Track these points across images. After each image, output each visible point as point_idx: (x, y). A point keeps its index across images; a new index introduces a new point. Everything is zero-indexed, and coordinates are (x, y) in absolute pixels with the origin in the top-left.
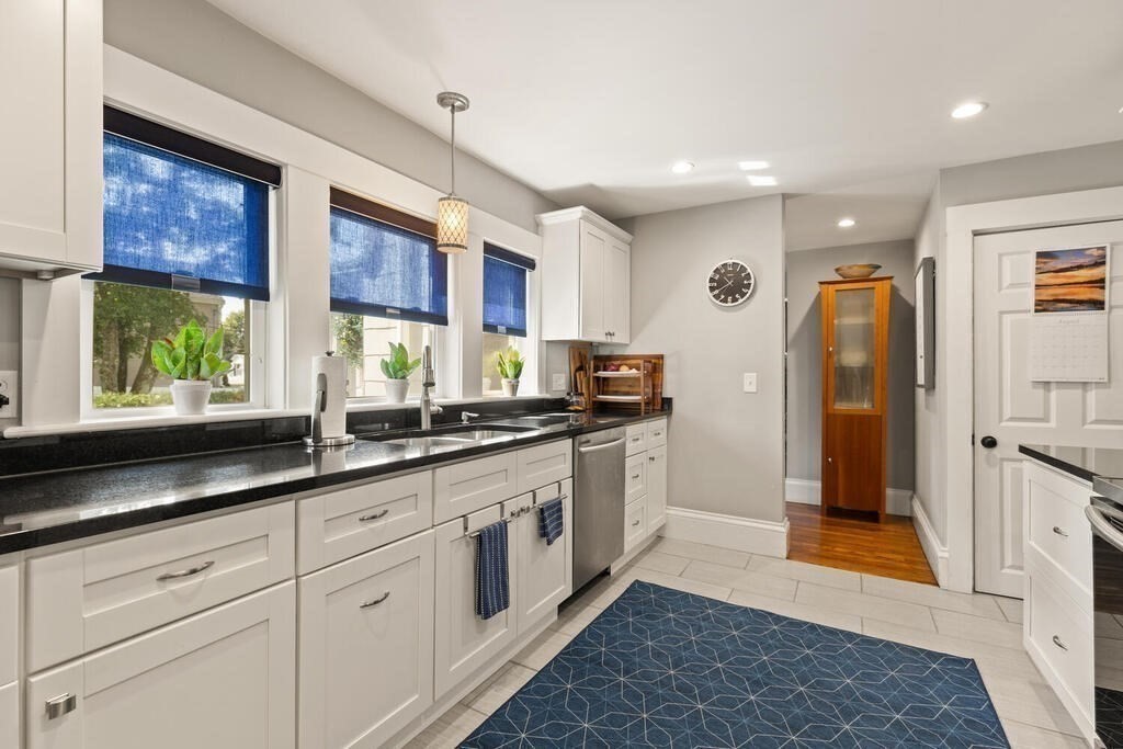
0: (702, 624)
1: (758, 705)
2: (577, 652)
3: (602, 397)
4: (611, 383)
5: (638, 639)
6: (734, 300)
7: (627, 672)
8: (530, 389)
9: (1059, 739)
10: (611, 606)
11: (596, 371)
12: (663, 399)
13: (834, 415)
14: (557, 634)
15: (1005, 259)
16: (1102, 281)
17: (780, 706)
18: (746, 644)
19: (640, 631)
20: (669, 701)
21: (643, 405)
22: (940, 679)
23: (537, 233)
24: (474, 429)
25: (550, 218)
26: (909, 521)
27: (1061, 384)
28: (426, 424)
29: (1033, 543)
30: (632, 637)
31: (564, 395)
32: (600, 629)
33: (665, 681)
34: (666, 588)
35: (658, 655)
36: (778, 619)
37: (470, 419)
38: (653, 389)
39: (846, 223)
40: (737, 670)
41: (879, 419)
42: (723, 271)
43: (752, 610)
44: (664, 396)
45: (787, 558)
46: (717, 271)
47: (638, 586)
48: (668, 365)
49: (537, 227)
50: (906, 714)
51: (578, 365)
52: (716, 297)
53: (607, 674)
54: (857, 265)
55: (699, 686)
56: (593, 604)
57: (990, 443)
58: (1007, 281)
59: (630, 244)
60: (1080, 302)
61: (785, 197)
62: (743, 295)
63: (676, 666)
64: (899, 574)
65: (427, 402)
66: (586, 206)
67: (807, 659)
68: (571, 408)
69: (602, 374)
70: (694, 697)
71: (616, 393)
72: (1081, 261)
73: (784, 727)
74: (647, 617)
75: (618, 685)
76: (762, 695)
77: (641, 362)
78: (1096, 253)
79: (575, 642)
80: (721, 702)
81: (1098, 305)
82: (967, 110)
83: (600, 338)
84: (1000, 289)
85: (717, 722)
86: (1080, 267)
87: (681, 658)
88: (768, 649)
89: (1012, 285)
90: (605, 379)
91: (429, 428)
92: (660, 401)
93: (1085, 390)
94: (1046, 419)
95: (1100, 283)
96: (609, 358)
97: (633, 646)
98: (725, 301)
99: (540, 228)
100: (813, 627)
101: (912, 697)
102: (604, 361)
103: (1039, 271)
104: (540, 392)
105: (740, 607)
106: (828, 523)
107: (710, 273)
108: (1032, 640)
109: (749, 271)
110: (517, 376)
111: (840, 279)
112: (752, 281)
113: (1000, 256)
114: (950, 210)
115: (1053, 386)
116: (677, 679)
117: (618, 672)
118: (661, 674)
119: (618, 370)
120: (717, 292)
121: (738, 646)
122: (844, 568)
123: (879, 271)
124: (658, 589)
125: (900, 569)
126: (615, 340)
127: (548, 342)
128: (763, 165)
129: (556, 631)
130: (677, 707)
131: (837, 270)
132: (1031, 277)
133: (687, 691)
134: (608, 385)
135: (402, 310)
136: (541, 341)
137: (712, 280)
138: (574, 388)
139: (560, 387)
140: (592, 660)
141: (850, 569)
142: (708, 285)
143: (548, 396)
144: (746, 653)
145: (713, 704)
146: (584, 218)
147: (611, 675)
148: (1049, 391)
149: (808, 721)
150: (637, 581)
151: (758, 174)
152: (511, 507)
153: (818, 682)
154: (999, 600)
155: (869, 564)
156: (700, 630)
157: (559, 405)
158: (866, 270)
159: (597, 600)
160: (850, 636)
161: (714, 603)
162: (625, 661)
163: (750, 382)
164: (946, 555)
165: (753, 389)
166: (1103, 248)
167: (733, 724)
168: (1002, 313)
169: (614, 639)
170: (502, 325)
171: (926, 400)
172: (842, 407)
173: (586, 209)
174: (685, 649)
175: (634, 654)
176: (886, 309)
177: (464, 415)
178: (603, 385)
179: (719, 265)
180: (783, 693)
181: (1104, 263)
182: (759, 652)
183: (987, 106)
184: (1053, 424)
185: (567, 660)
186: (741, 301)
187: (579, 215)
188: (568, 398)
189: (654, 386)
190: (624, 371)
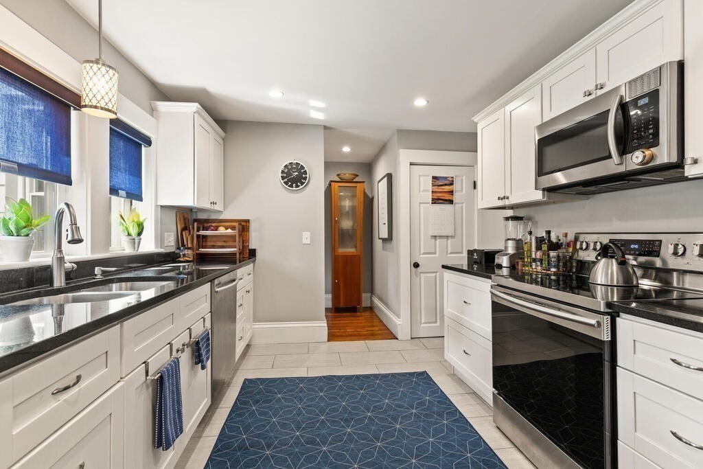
0: (301, 395)
1: (355, 433)
2: (226, 447)
3: (202, 250)
4: (209, 239)
5: (266, 420)
6: (297, 186)
7: (269, 447)
8: (148, 245)
9: (467, 396)
10: (236, 402)
11: (198, 231)
12: (250, 250)
13: (338, 256)
14: (202, 439)
15: (421, 177)
16: (452, 192)
17: (364, 429)
18: (330, 399)
19: (264, 414)
20: (306, 454)
21: (238, 254)
22: (419, 385)
23: (152, 116)
24: (112, 281)
25: (163, 106)
26: (371, 309)
27: (441, 237)
28: (59, 281)
29: (449, 310)
30: (261, 420)
31: (173, 249)
32: (234, 422)
33: (297, 441)
34: (267, 379)
35: (284, 426)
36: (340, 378)
37: (104, 273)
38: (243, 243)
39: (346, 149)
40: (333, 417)
41: (359, 256)
42: (290, 167)
43: (324, 377)
44: (250, 248)
45: (328, 341)
46: (286, 166)
47: (248, 384)
48: (253, 227)
49: (152, 111)
50: (416, 408)
51: (183, 226)
52: (285, 183)
53: (255, 453)
54: (347, 174)
55: (318, 436)
56: (220, 406)
57: (416, 265)
58: (422, 189)
59: (223, 139)
60: (446, 200)
61: (326, 128)
62: (302, 184)
63: (298, 428)
64: (380, 337)
65: (61, 260)
66: (199, 104)
67: (363, 396)
68: (181, 259)
69: (202, 233)
70: (318, 444)
71: (213, 247)
72: (446, 182)
73: (372, 441)
74: (264, 402)
75: (267, 458)
76: (353, 426)
77: (236, 224)
78: (451, 179)
79: (219, 440)
80: (334, 441)
81: (451, 202)
82: (420, 102)
83: (207, 205)
84: (420, 192)
85: (338, 454)
86: (446, 185)
87: (298, 422)
88: (343, 397)
89: (424, 191)
90: (205, 237)
91: (63, 284)
92: (248, 251)
93: (447, 239)
94: (435, 253)
95: (451, 192)
96: (207, 221)
97: (264, 426)
98: (291, 186)
99: (155, 112)
100: (358, 377)
101: (414, 398)
102: (204, 224)
103: (433, 185)
104: (156, 248)
105: (316, 377)
106: (335, 317)
107: (282, 168)
108: (449, 354)
109: (306, 169)
110: (140, 234)
111: (339, 180)
112: (308, 176)
113: (420, 176)
114: (401, 150)
115: (437, 238)
116: (302, 437)
117: (263, 448)
118: (292, 438)
119: (216, 230)
120: (286, 180)
121: (326, 402)
122: (356, 340)
123: (357, 178)
124: (262, 381)
125: (379, 334)
126: (216, 207)
127: (161, 206)
128: (322, 105)
129: (200, 437)
130: (312, 456)
131: (338, 175)
132: (430, 187)
133: (312, 442)
134: (206, 241)
135: (20, 165)
136: (157, 206)
137: (283, 172)
138: (181, 243)
139: (170, 244)
140: (240, 448)
141: (359, 340)
142: (280, 175)
143: (162, 250)
144: (333, 404)
145: (330, 444)
146: (197, 112)
147: (259, 453)
148: (436, 240)
149: (381, 431)
150: (246, 379)
151: (317, 110)
152: (177, 344)
153: (374, 407)
154: (421, 339)
155: (365, 335)
156: (301, 400)
157: (170, 257)
158: (351, 177)
159: (223, 402)
160: (376, 376)
161: (302, 379)
162: (264, 439)
163: (306, 237)
164: (401, 323)
165: (308, 241)
166: (453, 178)
167: (347, 451)
168: (420, 203)
169: (249, 426)
170: (123, 190)
171: (383, 246)
172: (342, 251)
173: (200, 106)
174: (299, 415)
175: (267, 431)
176: (362, 199)
177: (97, 270)
178: (202, 240)
179: (287, 163)
180: (362, 420)
181: (453, 184)
182: (339, 401)
183: (428, 102)
184: (437, 255)
185: (220, 456)
186: (301, 187)
187: (194, 109)
188: (177, 251)
189: (243, 241)
190: (222, 230)
